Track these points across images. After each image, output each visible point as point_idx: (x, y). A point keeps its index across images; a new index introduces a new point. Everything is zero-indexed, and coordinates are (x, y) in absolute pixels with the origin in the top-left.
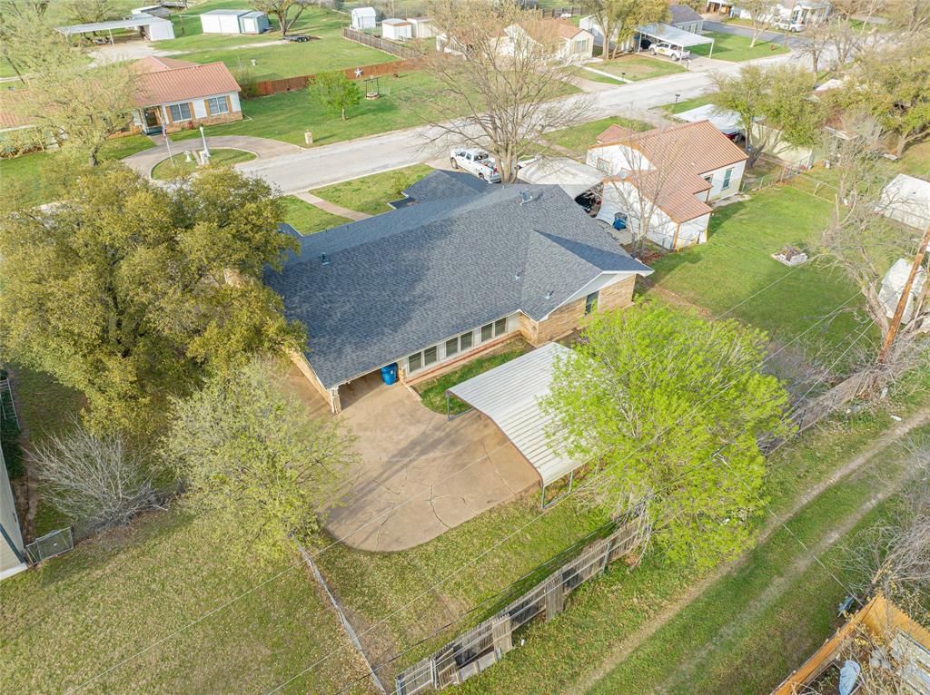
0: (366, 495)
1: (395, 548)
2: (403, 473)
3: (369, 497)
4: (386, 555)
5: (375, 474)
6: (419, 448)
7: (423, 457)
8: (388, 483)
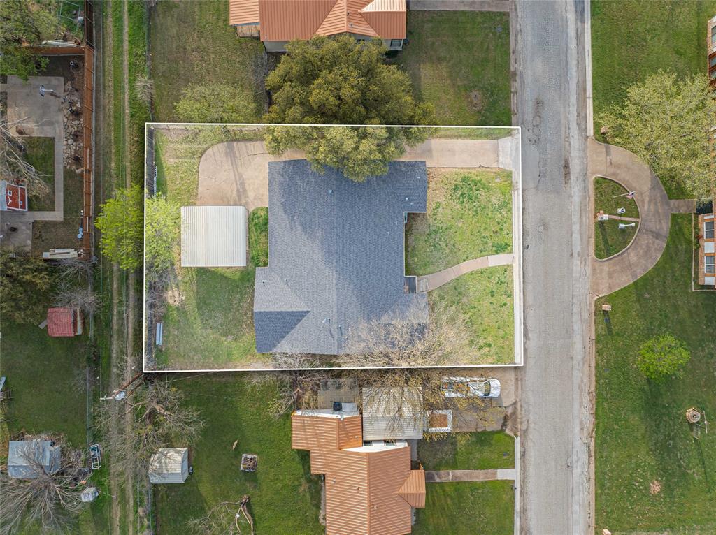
0: (231, 160)
1: (203, 157)
2: (233, 178)
3: (230, 162)
4: (202, 154)
5: (239, 169)
6: (241, 190)
7: (235, 190)
8: (232, 171)
